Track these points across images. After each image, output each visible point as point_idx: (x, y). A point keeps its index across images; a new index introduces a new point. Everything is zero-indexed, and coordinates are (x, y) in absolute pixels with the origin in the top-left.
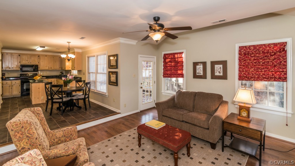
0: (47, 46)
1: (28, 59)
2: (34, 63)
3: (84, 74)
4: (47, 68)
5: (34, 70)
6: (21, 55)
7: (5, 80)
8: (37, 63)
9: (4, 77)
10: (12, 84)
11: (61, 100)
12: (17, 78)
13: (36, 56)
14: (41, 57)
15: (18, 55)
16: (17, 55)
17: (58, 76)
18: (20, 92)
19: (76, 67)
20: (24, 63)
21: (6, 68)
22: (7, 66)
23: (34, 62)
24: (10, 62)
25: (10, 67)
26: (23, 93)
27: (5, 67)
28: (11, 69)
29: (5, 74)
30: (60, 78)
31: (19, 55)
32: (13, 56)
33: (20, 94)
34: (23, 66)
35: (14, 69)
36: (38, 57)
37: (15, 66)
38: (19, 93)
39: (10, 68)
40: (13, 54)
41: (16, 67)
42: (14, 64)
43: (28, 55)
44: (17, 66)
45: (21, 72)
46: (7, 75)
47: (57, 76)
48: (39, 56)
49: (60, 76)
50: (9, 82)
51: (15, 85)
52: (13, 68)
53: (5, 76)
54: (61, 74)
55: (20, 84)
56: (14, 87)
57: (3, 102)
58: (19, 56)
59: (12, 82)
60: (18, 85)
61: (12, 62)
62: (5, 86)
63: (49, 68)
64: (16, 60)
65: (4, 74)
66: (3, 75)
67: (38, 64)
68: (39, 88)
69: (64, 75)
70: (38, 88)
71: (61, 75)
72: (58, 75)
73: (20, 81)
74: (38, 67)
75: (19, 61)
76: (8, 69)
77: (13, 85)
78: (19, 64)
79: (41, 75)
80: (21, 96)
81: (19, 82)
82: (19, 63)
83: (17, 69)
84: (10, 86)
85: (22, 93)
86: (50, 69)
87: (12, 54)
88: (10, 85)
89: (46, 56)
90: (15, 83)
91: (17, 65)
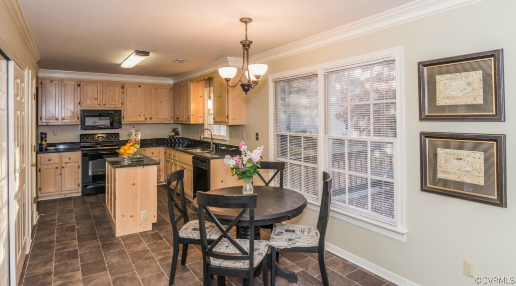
0: (153, 51)
1: (99, 95)
2: (111, 104)
3: (257, 139)
4: (142, 119)
5: (112, 124)
6: (82, 84)
7: (46, 151)
8: (118, 106)
9: (44, 143)
10: (61, 163)
11: (247, 262)
12: (72, 147)
13: (117, 88)
14: (128, 88)
15: (76, 85)
16: (74, 85)
17: (167, 140)
18: (81, 185)
19: (230, 117)
20: (90, 104)
21: (49, 119)
22: (51, 115)
23: (113, 103)
24: (57, 104)
25: (57, 116)
26: (87, 186)
27: (47, 117)
28: (59, 123)
29: (46, 134)
30: (171, 146)
31: (79, 85)
32: (64, 87)
33: (80, 189)
34: (86, 114)
35: (67, 121)
36: (121, 90)
37: (69, 114)
38: (77, 187)
39: (57, 119)
40: (66, 82)
41: (70, 117)
42: (67, 109)
43: (99, 84)
44: (73, 113)
45: (82, 128)
46: (50, 139)
47: (164, 139)
48: (123, 87)
49: (171, 141)
50: (54, 156)
51: (68, 165)
52: (63, 119)
53: (46, 141)
54: (173, 134)
55: (80, 163)
56: (66, 171)
57: (41, 217)
58: (79, 88)
59: (61, 156)
60: (76, 165)
61: (63, 102)
62: (45, 167)
63: (146, 119)
64: (72, 98)
65: (44, 136)
66: (42, 136)
67: (120, 109)
68: (134, 184)
69: (180, 136)
70: (132, 183)
71: (173, 137)
72: (167, 137)
73: (79, 153)
74: (120, 115)
75: (79, 101)
76: (53, 122)
77: (63, 165)
78: (79, 109)
79: (136, 142)
80: (82, 195)
81: (77, 156)
82: (78, 105)
83: (73, 121)
84: (57, 168)
85: (84, 187)
86: (148, 122)
87: (61, 81)
88: (57, 166)
89: (139, 86)
90: (68, 161)
91: (73, 110)
